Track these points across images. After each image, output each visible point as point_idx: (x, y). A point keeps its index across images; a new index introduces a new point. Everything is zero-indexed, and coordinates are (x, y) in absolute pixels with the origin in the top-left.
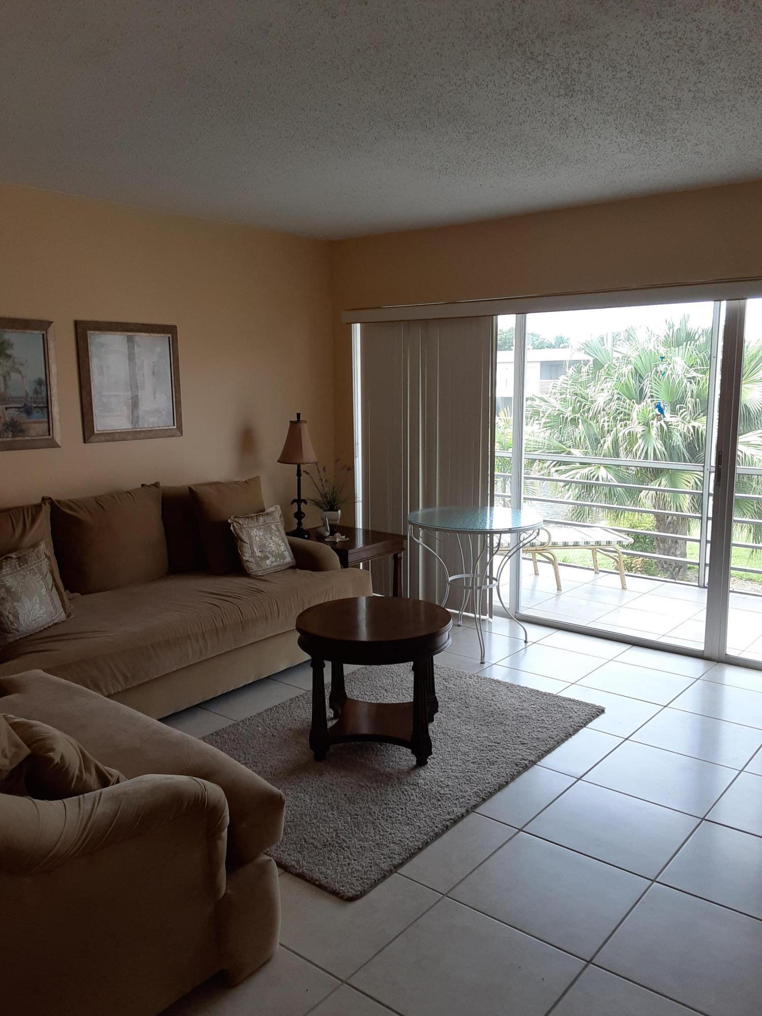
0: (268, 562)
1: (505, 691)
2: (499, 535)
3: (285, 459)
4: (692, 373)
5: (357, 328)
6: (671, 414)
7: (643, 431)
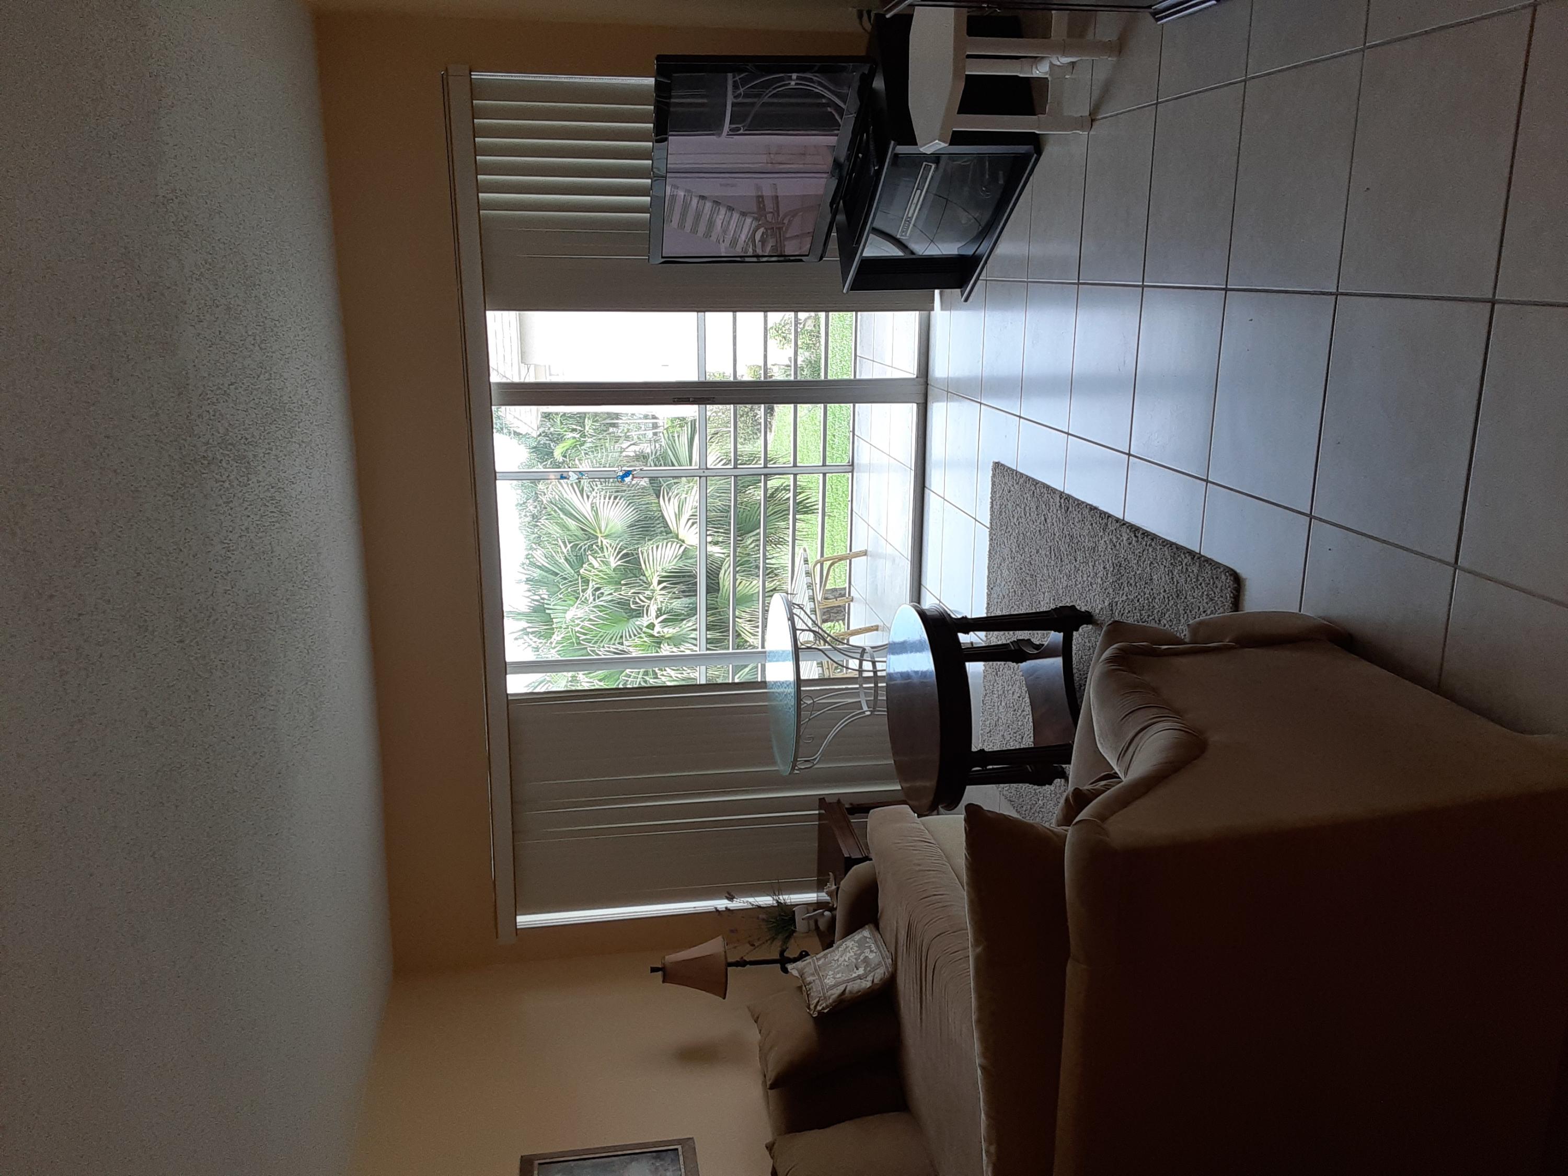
0: (871, 956)
1: (997, 589)
2: (798, 632)
3: (719, 987)
4: (587, 595)
5: (524, 920)
6: (643, 617)
7: (668, 645)
